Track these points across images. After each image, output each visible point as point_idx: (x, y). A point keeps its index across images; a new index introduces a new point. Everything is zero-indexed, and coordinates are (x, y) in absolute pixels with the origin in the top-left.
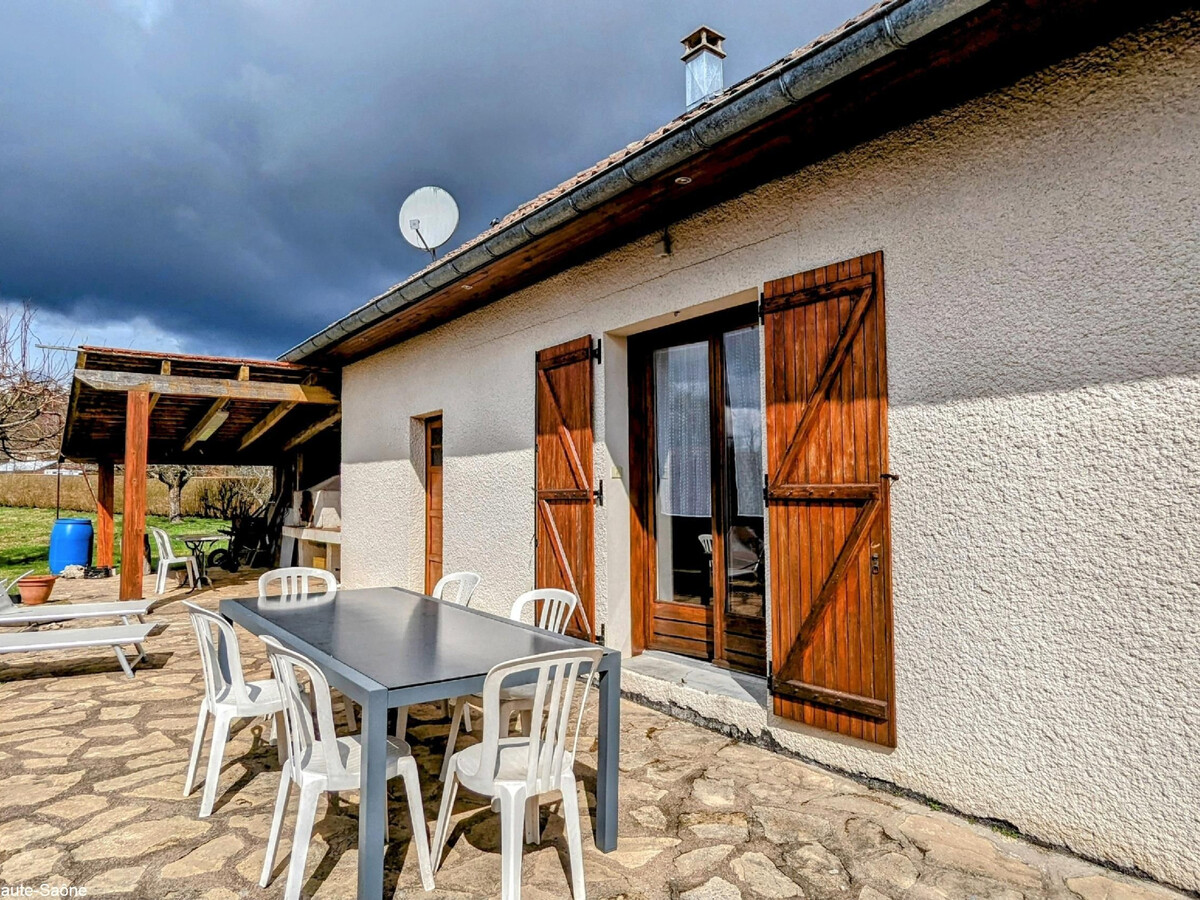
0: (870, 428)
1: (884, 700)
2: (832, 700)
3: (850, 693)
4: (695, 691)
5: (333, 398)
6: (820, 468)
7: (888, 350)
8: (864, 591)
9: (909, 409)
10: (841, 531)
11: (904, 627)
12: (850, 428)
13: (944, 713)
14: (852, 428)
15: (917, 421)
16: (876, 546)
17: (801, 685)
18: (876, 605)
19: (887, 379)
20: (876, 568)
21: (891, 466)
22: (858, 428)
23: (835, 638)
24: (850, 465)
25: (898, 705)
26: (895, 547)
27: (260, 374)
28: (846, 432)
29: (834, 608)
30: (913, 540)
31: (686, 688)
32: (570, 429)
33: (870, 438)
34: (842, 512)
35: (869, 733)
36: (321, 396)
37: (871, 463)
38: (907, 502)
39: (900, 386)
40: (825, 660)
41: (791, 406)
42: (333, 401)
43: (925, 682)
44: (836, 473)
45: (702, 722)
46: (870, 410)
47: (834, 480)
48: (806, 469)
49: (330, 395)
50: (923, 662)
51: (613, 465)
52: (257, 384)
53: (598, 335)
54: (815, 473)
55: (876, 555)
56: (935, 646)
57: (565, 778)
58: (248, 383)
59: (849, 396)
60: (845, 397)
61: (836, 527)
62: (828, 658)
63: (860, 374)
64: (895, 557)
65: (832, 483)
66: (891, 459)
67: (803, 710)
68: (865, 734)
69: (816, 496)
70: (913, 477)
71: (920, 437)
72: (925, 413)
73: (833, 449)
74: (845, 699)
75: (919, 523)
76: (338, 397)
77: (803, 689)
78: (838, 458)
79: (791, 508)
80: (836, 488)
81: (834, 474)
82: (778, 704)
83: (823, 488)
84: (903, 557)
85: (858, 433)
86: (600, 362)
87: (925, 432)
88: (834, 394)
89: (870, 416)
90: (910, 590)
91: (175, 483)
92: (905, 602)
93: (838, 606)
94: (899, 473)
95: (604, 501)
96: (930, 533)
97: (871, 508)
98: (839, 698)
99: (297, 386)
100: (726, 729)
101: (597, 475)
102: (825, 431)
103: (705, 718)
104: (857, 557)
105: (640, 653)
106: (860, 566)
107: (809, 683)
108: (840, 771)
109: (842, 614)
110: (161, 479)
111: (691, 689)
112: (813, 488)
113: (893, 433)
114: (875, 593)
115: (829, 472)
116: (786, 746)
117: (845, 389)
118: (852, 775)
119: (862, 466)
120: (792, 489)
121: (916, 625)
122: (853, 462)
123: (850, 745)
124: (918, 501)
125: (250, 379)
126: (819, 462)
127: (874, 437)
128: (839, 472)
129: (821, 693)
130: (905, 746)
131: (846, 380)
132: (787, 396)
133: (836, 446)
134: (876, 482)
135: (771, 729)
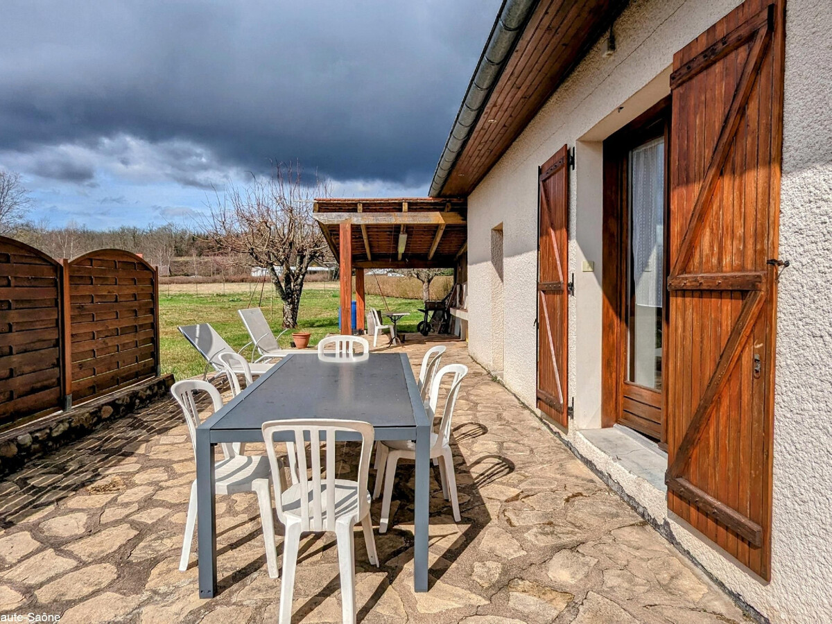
0: (760, 204)
1: (758, 524)
2: (710, 508)
3: (728, 505)
4: (623, 469)
5: (463, 220)
6: (712, 254)
7: (786, 102)
8: (746, 397)
9: (804, 175)
10: (727, 325)
11: (786, 444)
12: (740, 207)
13: (822, 560)
14: (743, 206)
15: (812, 189)
16: (758, 346)
17: (688, 485)
18: (756, 414)
19: (783, 139)
20: (757, 372)
21: (781, 249)
22: (749, 205)
23: (718, 445)
24: (738, 249)
25: (775, 533)
26: (782, 349)
27: (415, 206)
28: (736, 213)
29: (718, 410)
30: (800, 342)
31: (617, 464)
32: (554, 230)
33: (759, 216)
34: (730, 304)
35: (743, 555)
36: (455, 219)
37: (759, 247)
38: (796, 294)
39: (796, 145)
40: (709, 465)
41: (690, 187)
42: (461, 222)
43: (804, 515)
44: (726, 260)
45: (626, 498)
46: (760, 182)
47: (724, 269)
48: (701, 258)
49: (459, 218)
50: (803, 491)
51: (584, 260)
52: (413, 214)
53: (572, 144)
54: (708, 261)
55: (757, 357)
56: (817, 475)
57: (339, 523)
58: (407, 214)
59: (741, 167)
60: (738, 171)
61: (723, 321)
62: (712, 464)
63: (753, 140)
64: (780, 360)
65: (722, 272)
66: (783, 241)
67: (689, 510)
68: (740, 555)
69: (704, 287)
70: (805, 262)
71: (814, 210)
72: (822, 178)
73: (725, 233)
74: (720, 511)
75: (808, 320)
76: (465, 218)
77: (688, 489)
78: (729, 242)
79: (688, 299)
80: (722, 277)
81: (724, 263)
82: (671, 498)
83: (711, 277)
84: (789, 362)
85: (748, 211)
86: (573, 169)
87: (821, 203)
88: (729, 167)
89: (760, 190)
90: (795, 402)
91: (426, 280)
92: (789, 416)
93: (722, 410)
94: (790, 258)
95: (575, 292)
96: (818, 333)
97: (753, 301)
98: (716, 508)
99: (438, 213)
100: (641, 510)
101: (572, 269)
102: (717, 213)
103: (628, 496)
104: (740, 358)
105: (612, 426)
106: (743, 367)
107: (696, 486)
108: (721, 585)
109: (725, 418)
110: (418, 277)
111: (620, 466)
112: (702, 277)
113: (786, 207)
114: (756, 400)
115: (720, 261)
116: (680, 541)
117: (738, 159)
118: (731, 593)
119: (750, 252)
120: (686, 279)
121: (798, 446)
122: (741, 247)
123: (730, 561)
124: (808, 293)
125: (409, 211)
126: (712, 247)
127: (763, 216)
128: (728, 259)
129: (701, 498)
130: (780, 582)
131: (740, 149)
132: (688, 177)
133: (727, 229)
134: (763, 270)
135: (670, 521)
